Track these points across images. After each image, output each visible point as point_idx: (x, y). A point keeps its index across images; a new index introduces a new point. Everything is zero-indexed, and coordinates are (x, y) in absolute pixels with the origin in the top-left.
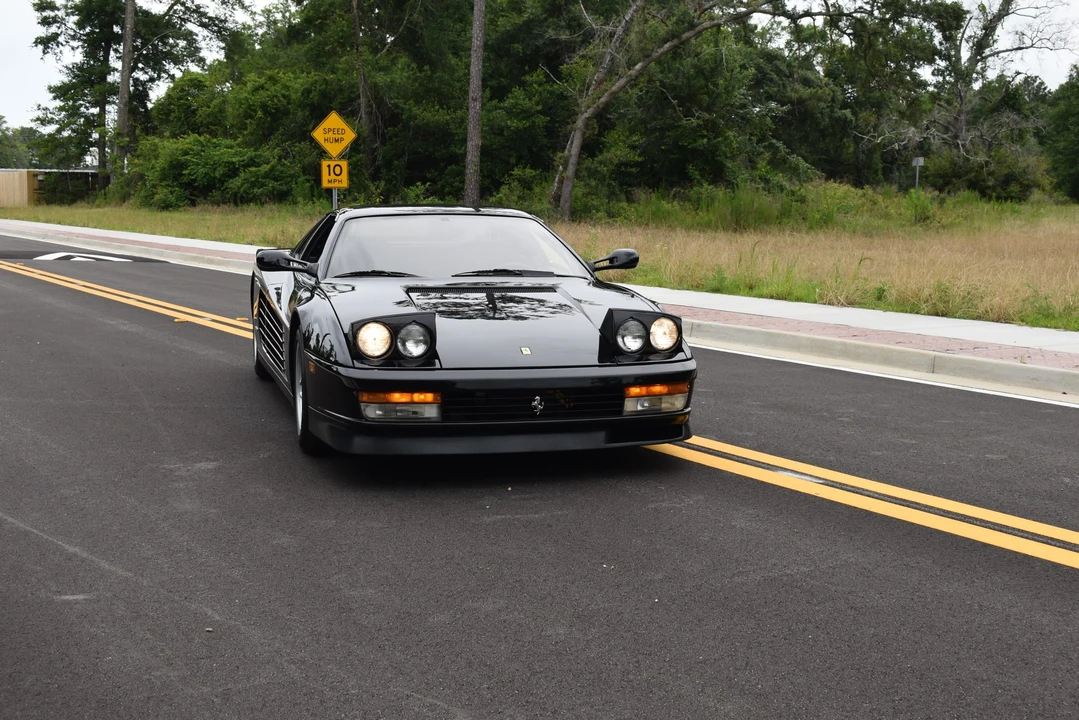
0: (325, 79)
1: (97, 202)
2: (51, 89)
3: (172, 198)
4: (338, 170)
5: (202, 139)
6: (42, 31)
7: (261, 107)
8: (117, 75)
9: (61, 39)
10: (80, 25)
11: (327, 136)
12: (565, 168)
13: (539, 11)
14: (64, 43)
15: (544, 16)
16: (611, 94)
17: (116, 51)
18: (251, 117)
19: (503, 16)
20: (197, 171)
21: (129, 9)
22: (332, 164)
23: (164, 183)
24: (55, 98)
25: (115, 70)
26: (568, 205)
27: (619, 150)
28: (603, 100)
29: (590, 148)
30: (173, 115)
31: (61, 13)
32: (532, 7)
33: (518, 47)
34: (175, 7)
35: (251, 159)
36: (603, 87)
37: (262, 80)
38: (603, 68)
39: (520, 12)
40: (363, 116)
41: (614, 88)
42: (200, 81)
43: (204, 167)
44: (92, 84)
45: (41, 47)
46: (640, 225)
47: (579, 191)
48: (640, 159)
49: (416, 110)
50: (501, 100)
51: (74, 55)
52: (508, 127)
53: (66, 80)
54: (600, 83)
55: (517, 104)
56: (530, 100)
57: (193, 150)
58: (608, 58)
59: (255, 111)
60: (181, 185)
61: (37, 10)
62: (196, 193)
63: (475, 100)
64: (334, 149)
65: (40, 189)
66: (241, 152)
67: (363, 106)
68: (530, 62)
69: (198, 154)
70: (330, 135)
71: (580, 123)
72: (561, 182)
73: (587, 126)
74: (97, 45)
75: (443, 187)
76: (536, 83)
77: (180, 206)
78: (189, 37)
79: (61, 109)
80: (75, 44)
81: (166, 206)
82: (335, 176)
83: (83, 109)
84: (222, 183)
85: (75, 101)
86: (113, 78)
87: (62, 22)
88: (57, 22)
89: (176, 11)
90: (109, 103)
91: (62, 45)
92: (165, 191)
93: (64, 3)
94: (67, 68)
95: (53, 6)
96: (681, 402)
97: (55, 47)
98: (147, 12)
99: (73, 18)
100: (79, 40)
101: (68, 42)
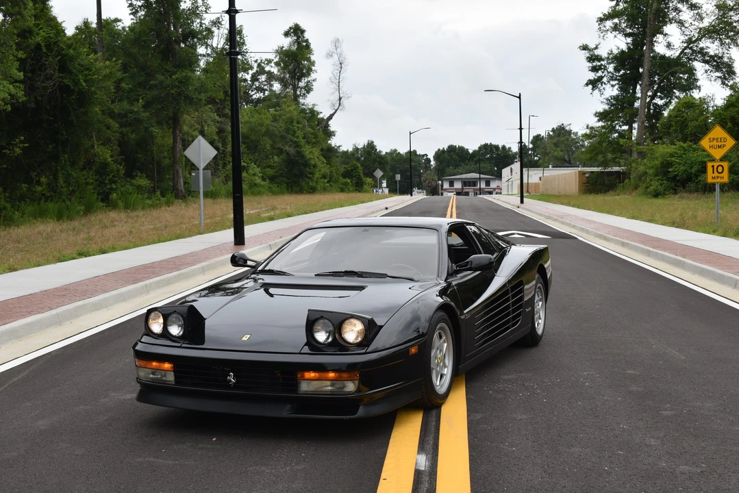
1: (618, 191)
2: (597, 114)
3: (661, 189)
4: (720, 169)
5: (685, 145)
6: (592, 76)
7: (730, 120)
8: (640, 102)
9: (605, 80)
10: (616, 69)
11: (712, 143)
17: (640, 85)
20: (679, 169)
21: (648, 55)
22: (716, 164)
23: (658, 178)
24: (599, 121)
25: (638, 98)
30: (672, 128)
31: (603, 63)
34: (685, 51)
43: (684, 165)
44: (623, 109)
45: (590, 86)
51: (612, 90)
53: (607, 107)
57: (677, 154)
60: (668, 179)
61: (589, 61)
62: (679, 184)
64: (718, 154)
65: (587, 183)
69: (681, 156)
70: (715, 143)
74: (627, 83)
77: (666, 194)
78: (691, 72)
79: (603, 127)
80: (613, 82)
81: (656, 195)
82: (717, 174)
83: (617, 127)
84: (697, 176)
85: (613, 121)
86: (637, 104)
87: (605, 68)
88: (602, 69)
89: (685, 54)
90: (635, 122)
91: (605, 84)
92: (657, 183)
93: (606, 56)
94: (607, 99)
95: (599, 58)
96: (351, 387)
97: (600, 85)
98: (663, 57)
99: (612, 65)
100: (616, 80)
101: (608, 82)
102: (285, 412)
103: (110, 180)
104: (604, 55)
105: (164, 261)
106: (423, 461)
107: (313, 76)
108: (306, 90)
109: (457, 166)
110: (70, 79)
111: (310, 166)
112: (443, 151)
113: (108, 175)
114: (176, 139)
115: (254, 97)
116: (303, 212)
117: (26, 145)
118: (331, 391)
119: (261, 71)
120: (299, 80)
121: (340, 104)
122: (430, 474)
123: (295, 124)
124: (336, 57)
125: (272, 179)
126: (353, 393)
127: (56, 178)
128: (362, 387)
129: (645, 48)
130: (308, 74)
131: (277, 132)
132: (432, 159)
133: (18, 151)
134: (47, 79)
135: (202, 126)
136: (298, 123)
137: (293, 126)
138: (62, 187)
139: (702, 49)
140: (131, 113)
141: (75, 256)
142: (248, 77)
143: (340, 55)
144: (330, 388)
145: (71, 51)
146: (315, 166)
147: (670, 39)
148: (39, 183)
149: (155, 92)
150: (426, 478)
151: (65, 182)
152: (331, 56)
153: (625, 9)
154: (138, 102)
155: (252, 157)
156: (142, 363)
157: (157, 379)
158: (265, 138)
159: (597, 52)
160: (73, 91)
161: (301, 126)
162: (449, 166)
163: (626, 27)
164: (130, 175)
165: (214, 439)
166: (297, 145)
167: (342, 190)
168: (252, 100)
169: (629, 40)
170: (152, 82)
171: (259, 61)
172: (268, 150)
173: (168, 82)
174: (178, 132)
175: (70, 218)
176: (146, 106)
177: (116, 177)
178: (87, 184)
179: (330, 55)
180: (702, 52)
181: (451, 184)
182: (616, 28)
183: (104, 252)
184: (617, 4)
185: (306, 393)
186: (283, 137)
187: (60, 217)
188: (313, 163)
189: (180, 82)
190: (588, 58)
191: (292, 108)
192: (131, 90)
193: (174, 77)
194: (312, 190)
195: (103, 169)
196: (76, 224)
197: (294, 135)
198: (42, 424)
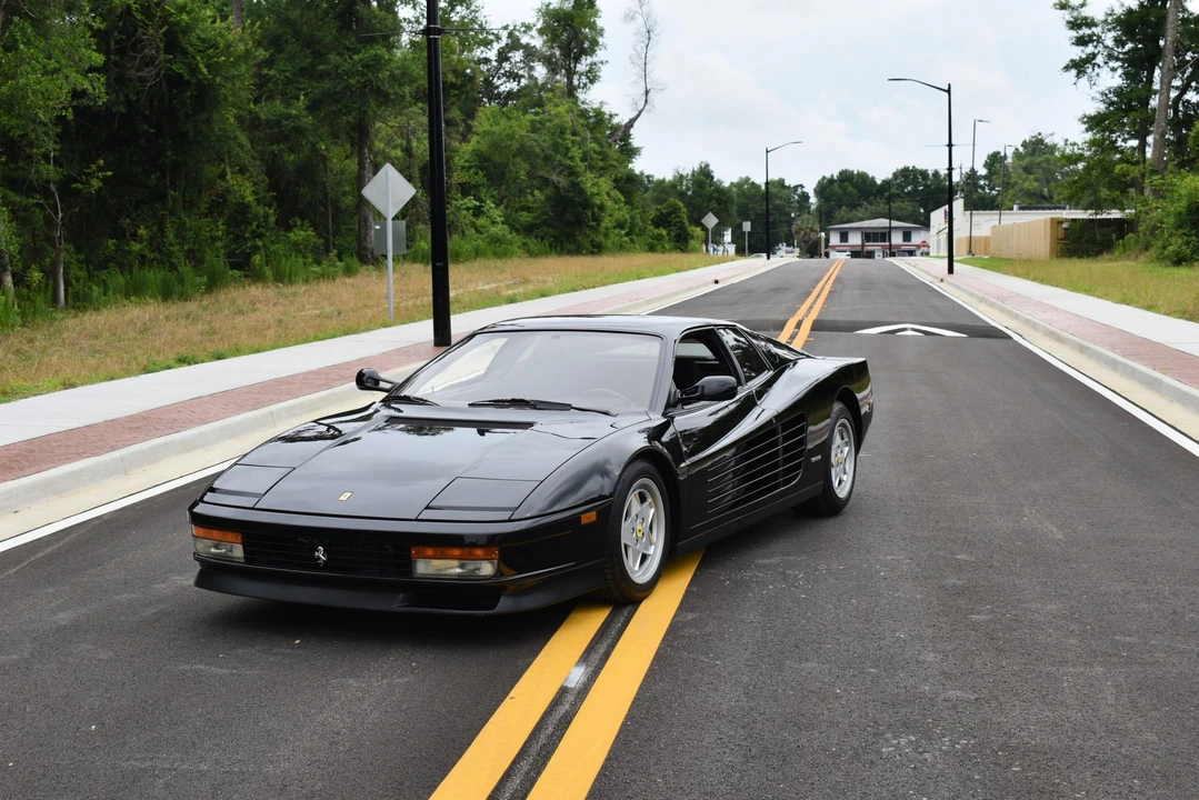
1: (1117, 253)
2: (1084, 119)
3: (1187, 251)
6: (1078, 53)
9: (1100, 60)
10: (1119, 42)
14: (1102, 64)
17: (1161, 68)
21: (1171, 18)
23: (1181, 231)
24: (1087, 131)
25: (1155, 92)
31: (1096, 30)
44: (1130, 109)
45: (1073, 72)
51: (1110, 78)
53: (1102, 107)
61: (1072, 28)
65: (1065, 238)
74: (1139, 65)
79: (1093, 143)
80: (1113, 64)
81: (1179, 261)
83: (1119, 143)
85: (1112, 132)
86: (1154, 102)
87: (1100, 40)
88: (1092, 41)
90: (1149, 133)
91: (1099, 66)
92: (1180, 241)
93: (1103, 18)
94: (1103, 94)
95: (1090, 23)
96: (487, 569)
97: (1089, 70)
99: (1113, 34)
100: (1117, 59)
101: (1106, 63)
102: (396, 604)
103: (253, 232)
104: (1099, 17)
105: (311, 372)
106: (576, 676)
107: (600, 55)
108: (588, 78)
109: (854, 206)
110: (183, 63)
111: (593, 208)
112: (831, 181)
113: (250, 224)
114: (364, 164)
115: (502, 89)
116: (569, 288)
117: (109, 173)
118: (459, 575)
119: (515, 44)
120: (577, 60)
121: (646, 101)
122: (579, 693)
123: (568, 136)
124: (640, 20)
125: (529, 230)
126: (491, 579)
127: (162, 229)
128: (504, 569)
129: (1168, 5)
130: (591, 52)
131: (537, 150)
132: (812, 194)
133: (96, 183)
134: (147, 65)
135: (409, 141)
136: (574, 134)
137: (565, 140)
138: (171, 245)
140: (287, 119)
141: (171, 363)
142: (492, 54)
143: (647, 17)
144: (459, 570)
145: (184, 17)
146: (602, 208)
148: (134, 236)
149: (327, 84)
150: (570, 698)
151: (176, 236)
152: (632, 18)
154: (298, 99)
155: (495, 193)
156: (201, 532)
157: (220, 555)
158: (518, 159)
159: (1086, 12)
160: (188, 83)
161: (578, 138)
162: (840, 207)
164: (285, 225)
165: (298, 641)
166: (572, 172)
167: (652, 249)
168: (499, 94)
170: (320, 67)
171: (511, 28)
172: (523, 180)
173: (346, 66)
174: (366, 151)
175: (185, 297)
176: (312, 107)
177: (263, 227)
178: (214, 239)
179: (629, 17)
181: (844, 237)
183: (219, 357)
185: (424, 577)
186: (547, 158)
187: (166, 294)
188: (599, 202)
189: (367, 66)
190: (1068, 22)
191: (562, 109)
192: (288, 81)
193: (355, 57)
194: (597, 249)
195: (240, 215)
196: (192, 306)
197: (565, 155)
198: (63, 618)
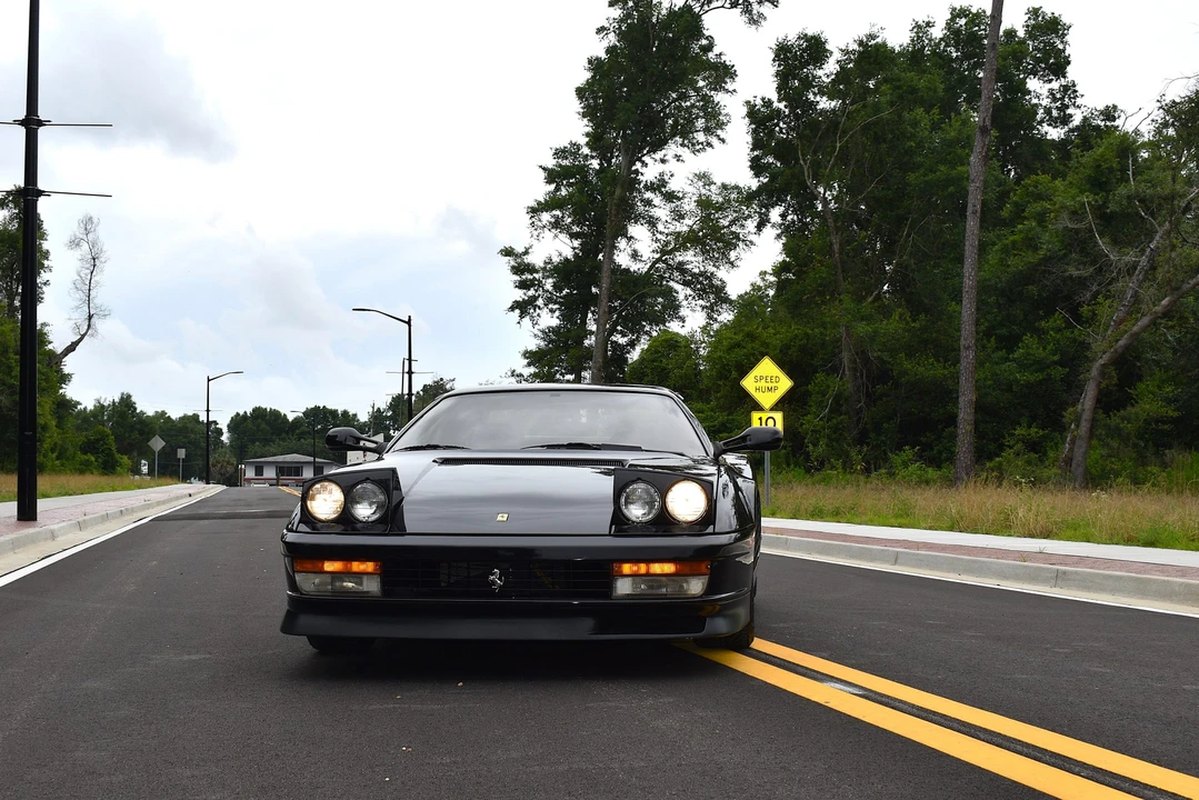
0: (806, 334)
2: (527, 354)
4: (770, 423)
6: (519, 295)
8: (593, 338)
9: (540, 302)
10: (557, 287)
11: (758, 385)
12: (1077, 426)
13: (1058, 246)
14: (542, 306)
15: (1063, 252)
16: (1132, 335)
17: (593, 312)
18: (726, 378)
19: (1015, 255)
21: (605, 267)
22: (765, 416)
24: (529, 365)
25: (591, 333)
26: (1081, 470)
27: (1150, 403)
28: (1121, 343)
29: (1109, 402)
31: (537, 276)
32: (1049, 242)
33: (1033, 289)
34: (657, 265)
35: (723, 424)
36: (1122, 327)
37: (739, 337)
38: (1124, 305)
39: (1036, 249)
40: (847, 372)
41: (1135, 329)
42: (676, 341)
44: (566, 348)
45: (517, 311)
46: (1169, 491)
47: (1095, 455)
48: (1176, 414)
49: (907, 365)
50: (1011, 350)
51: (549, 319)
52: (1018, 381)
53: (542, 344)
54: (1120, 322)
55: (1029, 354)
56: (1044, 349)
58: (1129, 294)
59: (730, 372)
61: (515, 273)
63: (968, 348)
64: (767, 400)
66: (712, 417)
67: (846, 361)
68: (1047, 306)
70: (763, 384)
71: (1094, 372)
72: (1073, 442)
73: (1103, 374)
74: (573, 309)
75: (940, 452)
76: (1053, 329)
78: (669, 294)
79: (535, 376)
80: (552, 306)
83: (559, 376)
85: (551, 367)
86: (589, 341)
87: (540, 285)
88: (535, 285)
89: (657, 270)
90: (584, 369)
91: (539, 308)
93: (542, 265)
94: (543, 332)
95: (531, 269)
96: (697, 587)
97: (532, 311)
98: (627, 271)
99: (550, 280)
100: (556, 302)
101: (546, 305)
104: (539, 264)
107: (44, 276)
109: (266, 442)
112: (245, 416)
121: (89, 326)
124: (85, 247)
126: (701, 596)
129: (600, 256)
137: (8, 359)
139: (681, 264)
143: (93, 245)
146: (44, 428)
147: (637, 246)
152: (78, 245)
153: (571, 195)
156: (300, 565)
159: (528, 259)
162: (253, 442)
163: (573, 223)
165: (460, 684)
167: (82, 472)
169: (576, 243)
179: (75, 243)
180: (681, 268)
181: (259, 471)
182: (556, 224)
184: (557, 189)
185: (625, 597)
188: (42, 422)
190: (513, 267)
